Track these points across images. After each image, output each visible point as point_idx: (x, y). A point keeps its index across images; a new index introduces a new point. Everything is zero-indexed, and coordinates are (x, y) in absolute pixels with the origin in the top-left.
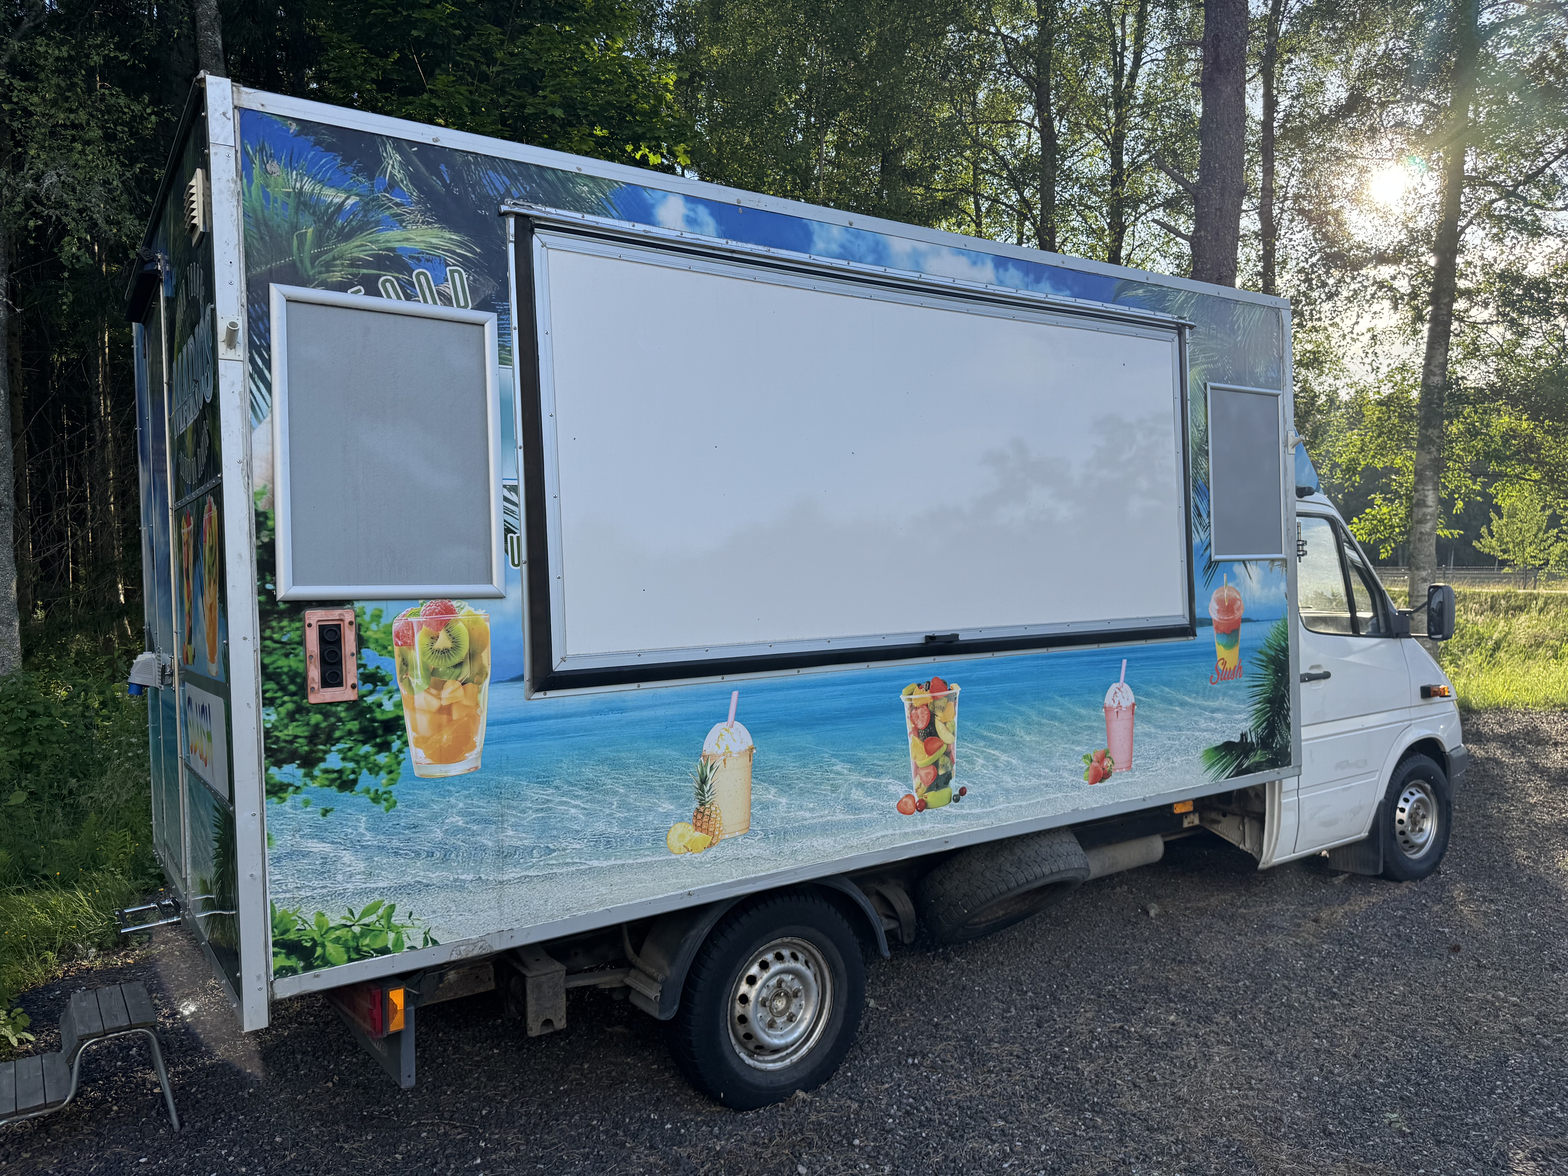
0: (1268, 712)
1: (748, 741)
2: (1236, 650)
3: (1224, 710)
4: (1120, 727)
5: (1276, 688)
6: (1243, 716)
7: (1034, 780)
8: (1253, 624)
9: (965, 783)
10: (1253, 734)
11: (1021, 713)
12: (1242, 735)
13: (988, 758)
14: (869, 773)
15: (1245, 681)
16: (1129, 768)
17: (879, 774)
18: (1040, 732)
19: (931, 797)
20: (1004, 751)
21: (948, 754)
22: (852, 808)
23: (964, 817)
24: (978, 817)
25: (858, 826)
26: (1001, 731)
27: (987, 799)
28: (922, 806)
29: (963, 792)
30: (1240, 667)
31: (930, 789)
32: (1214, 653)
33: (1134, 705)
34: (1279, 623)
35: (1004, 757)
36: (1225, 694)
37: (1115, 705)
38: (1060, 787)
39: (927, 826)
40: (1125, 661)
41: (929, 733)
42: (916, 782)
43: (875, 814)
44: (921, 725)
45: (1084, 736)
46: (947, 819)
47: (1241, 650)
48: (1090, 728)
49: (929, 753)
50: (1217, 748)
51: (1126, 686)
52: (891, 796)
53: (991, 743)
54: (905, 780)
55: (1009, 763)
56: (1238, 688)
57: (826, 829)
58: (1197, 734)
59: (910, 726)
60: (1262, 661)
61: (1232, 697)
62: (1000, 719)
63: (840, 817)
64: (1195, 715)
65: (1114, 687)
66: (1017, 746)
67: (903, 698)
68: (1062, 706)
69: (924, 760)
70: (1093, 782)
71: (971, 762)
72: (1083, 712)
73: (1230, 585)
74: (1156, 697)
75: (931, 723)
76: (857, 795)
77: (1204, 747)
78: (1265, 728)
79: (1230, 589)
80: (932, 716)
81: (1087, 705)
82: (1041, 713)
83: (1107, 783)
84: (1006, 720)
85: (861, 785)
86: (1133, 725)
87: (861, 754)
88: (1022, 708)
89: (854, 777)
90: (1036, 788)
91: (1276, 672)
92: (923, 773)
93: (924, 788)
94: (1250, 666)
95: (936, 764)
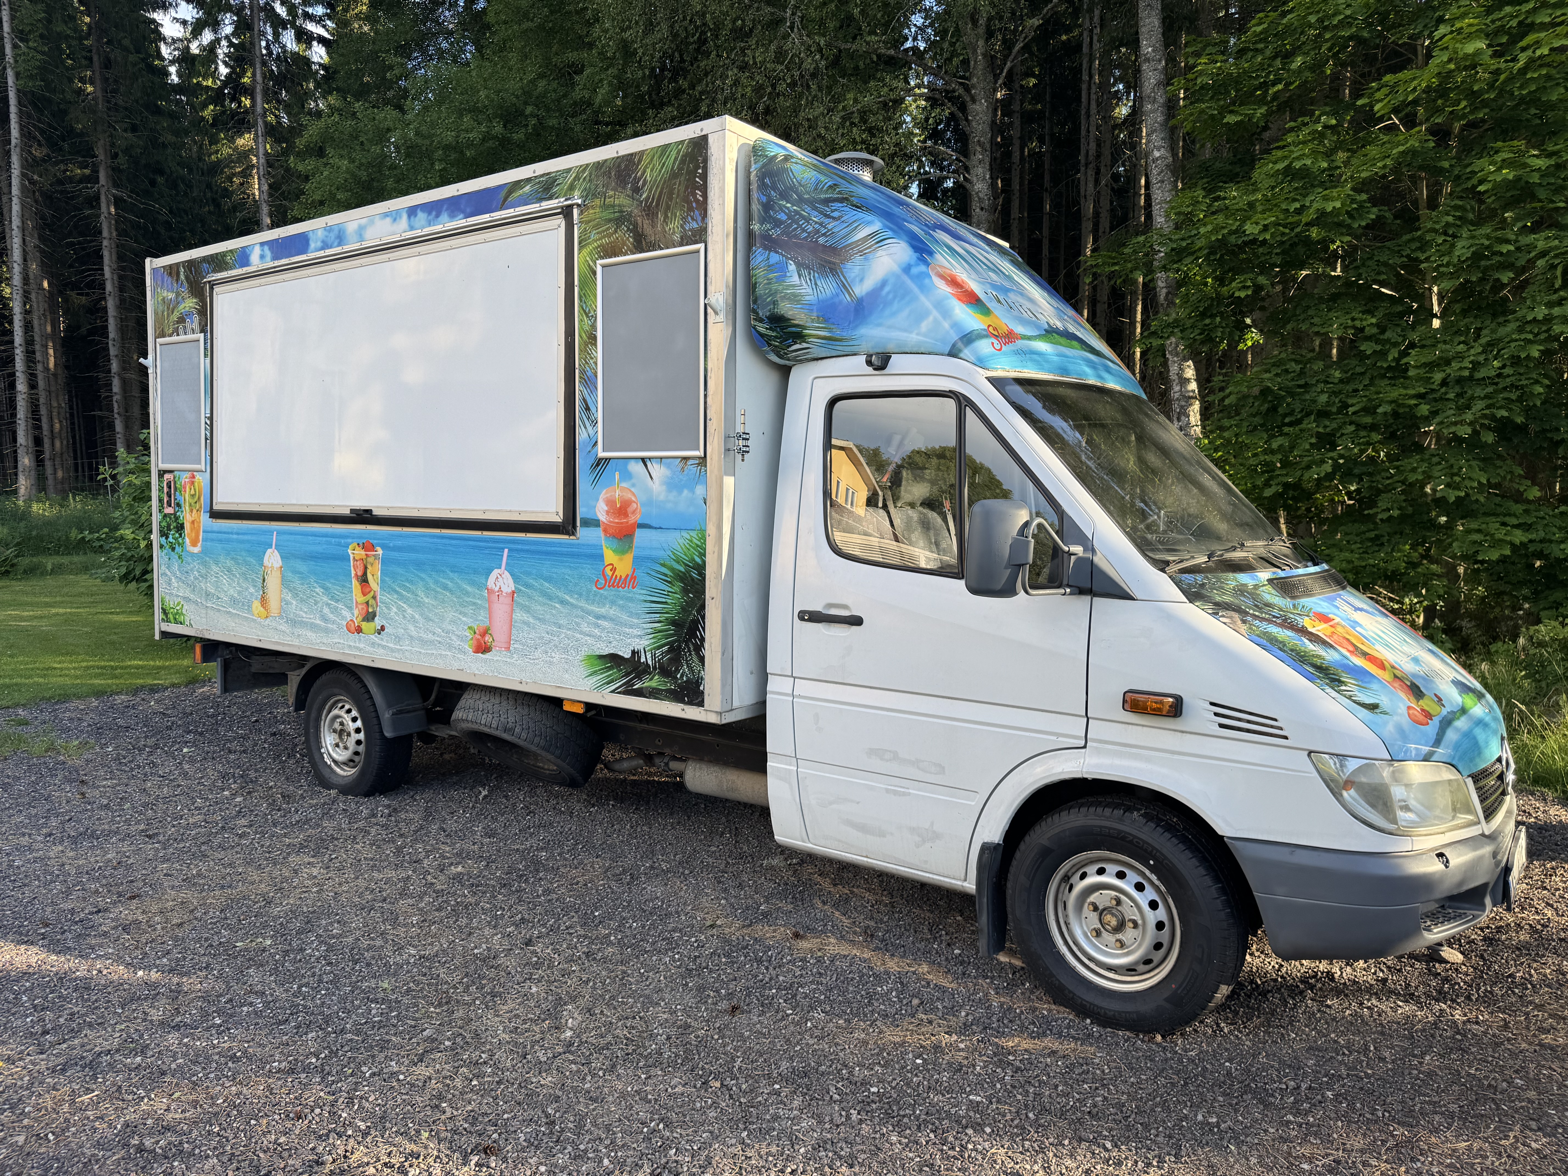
0: (671, 636)
1: (280, 563)
2: (629, 558)
3: (612, 620)
4: (501, 609)
5: (684, 609)
6: (636, 632)
7: (430, 635)
8: (653, 531)
9: (384, 623)
10: (649, 656)
11: (422, 579)
12: (633, 652)
13: (399, 608)
14: (332, 598)
15: (639, 593)
16: (508, 649)
17: (337, 601)
18: (436, 598)
19: (365, 625)
20: (411, 606)
21: (374, 598)
22: (325, 619)
23: (384, 647)
24: (392, 650)
25: (327, 631)
26: (408, 590)
27: (398, 639)
28: (359, 630)
29: (383, 628)
30: (634, 578)
31: (363, 620)
32: (601, 557)
33: (513, 592)
34: (694, 534)
35: (410, 611)
36: (613, 603)
37: (497, 589)
38: (450, 647)
39: (362, 646)
40: (506, 551)
41: (364, 580)
42: (356, 612)
43: (335, 627)
44: (360, 573)
45: (469, 610)
46: (373, 644)
47: (636, 558)
48: (474, 604)
49: (364, 594)
50: (601, 657)
51: (506, 572)
52: (343, 618)
53: (402, 597)
54: (350, 608)
55: (413, 617)
56: (631, 600)
57: (313, 627)
58: (578, 636)
59: (353, 573)
60: (666, 575)
61: (622, 607)
62: (407, 580)
63: (318, 622)
64: (576, 617)
65: (496, 572)
66: (419, 605)
67: (350, 551)
68: (452, 580)
69: (361, 599)
70: (476, 652)
71: (389, 609)
72: (469, 589)
73: (624, 485)
74: (535, 590)
75: (365, 574)
76: (326, 610)
77: (585, 651)
78: (668, 652)
79: (623, 489)
80: (366, 568)
81: (472, 583)
82: (436, 582)
83: (487, 656)
84: (411, 582)
85: (328, 605)
86: (512, 610)
87: (330, 585)
88: (423, 575)
89: (325, 599)
90: (432, 642)
91: (685, 591)
92: (360, 607)
93: (360, 618)
94: (648, 578)
95: (367, 603)
